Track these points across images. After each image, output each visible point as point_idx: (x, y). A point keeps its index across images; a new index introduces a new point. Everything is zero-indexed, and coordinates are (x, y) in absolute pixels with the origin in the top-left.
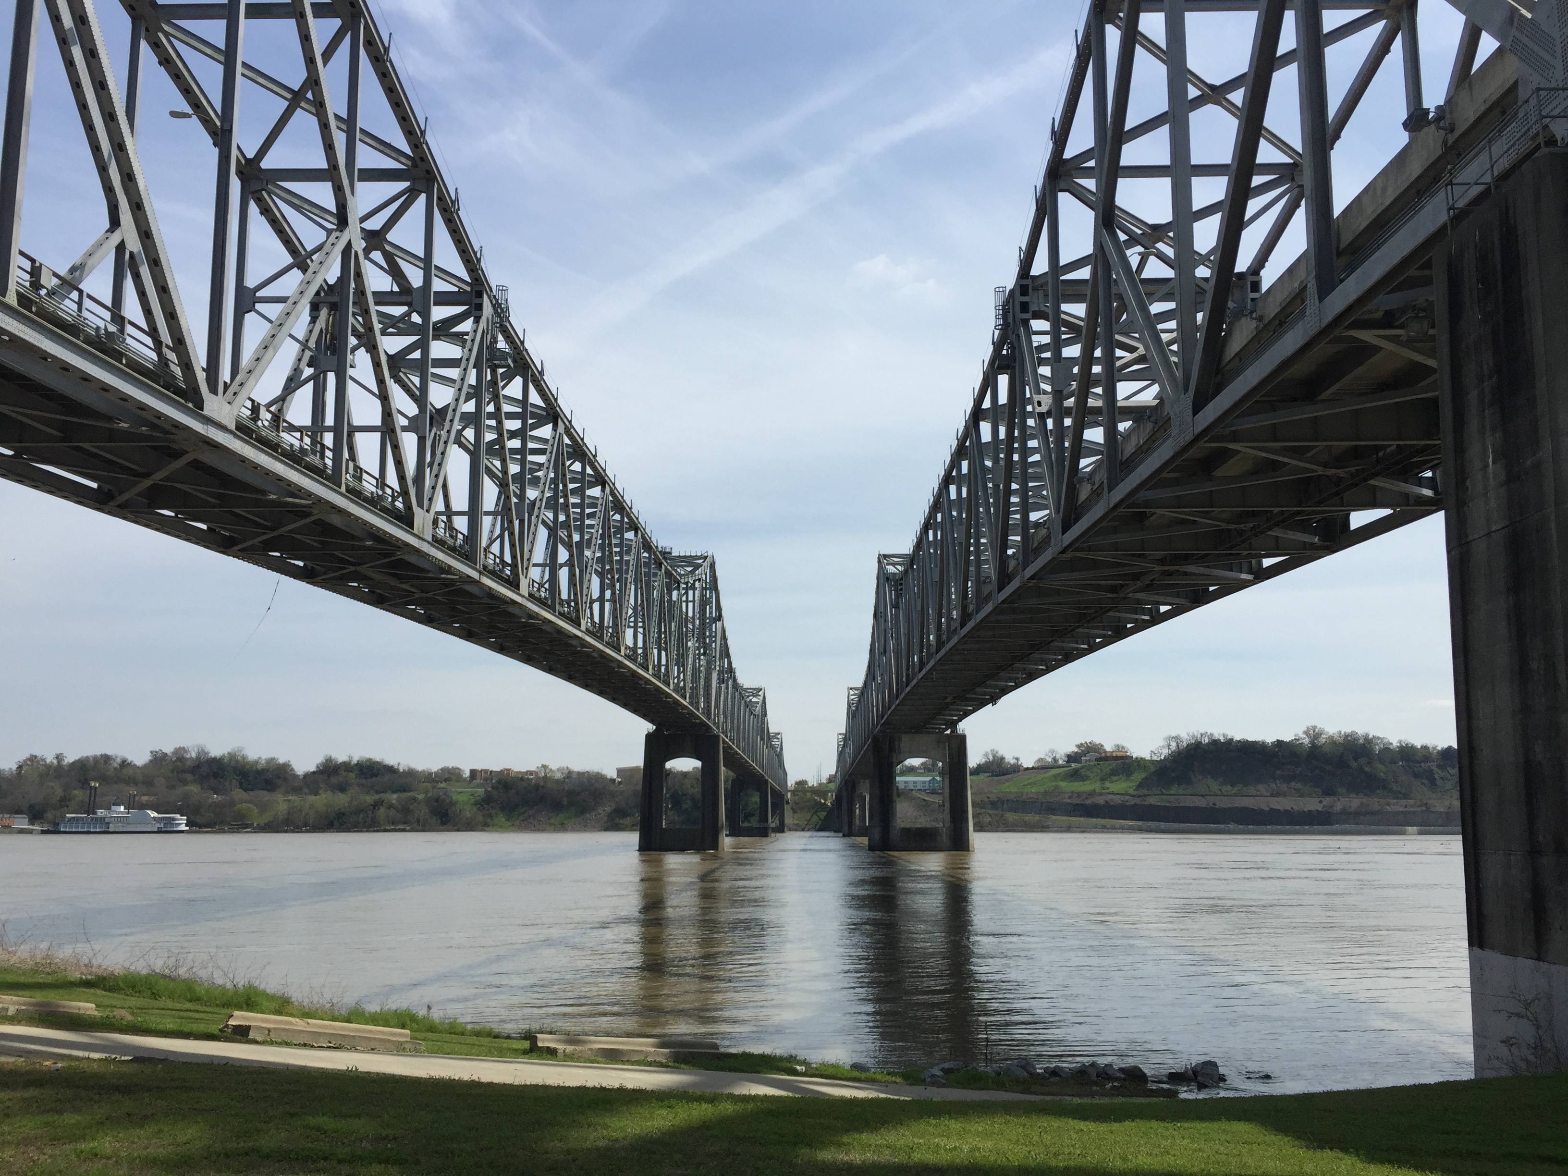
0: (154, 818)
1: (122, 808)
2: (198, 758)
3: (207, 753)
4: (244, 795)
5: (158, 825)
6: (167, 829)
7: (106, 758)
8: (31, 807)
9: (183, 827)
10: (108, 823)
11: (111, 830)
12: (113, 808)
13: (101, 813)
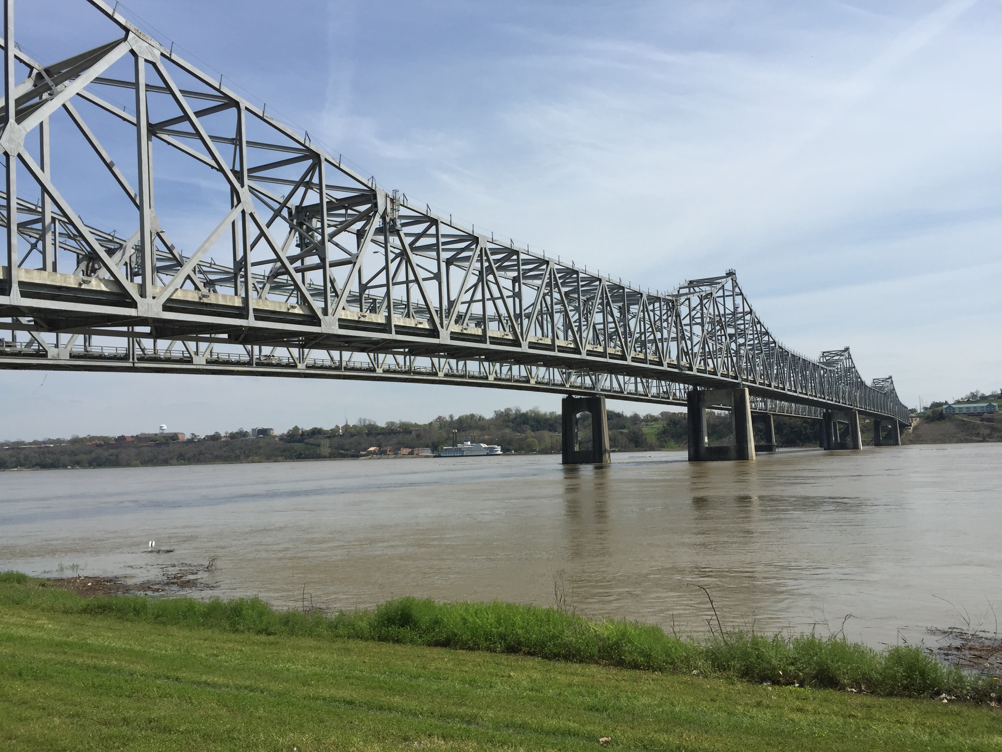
0: (485, 448)
1: (469, 443)
2: (516, 414)
3: (520, 411)
4: (533, 434)
5: (487, 451)
6: (491, 453)
7: (472, 416)
8: (433, 444)
9: (499, 452)
10: (463, 451)
11: (464, 454)
12: (465, 443)
13: (459, 446)
